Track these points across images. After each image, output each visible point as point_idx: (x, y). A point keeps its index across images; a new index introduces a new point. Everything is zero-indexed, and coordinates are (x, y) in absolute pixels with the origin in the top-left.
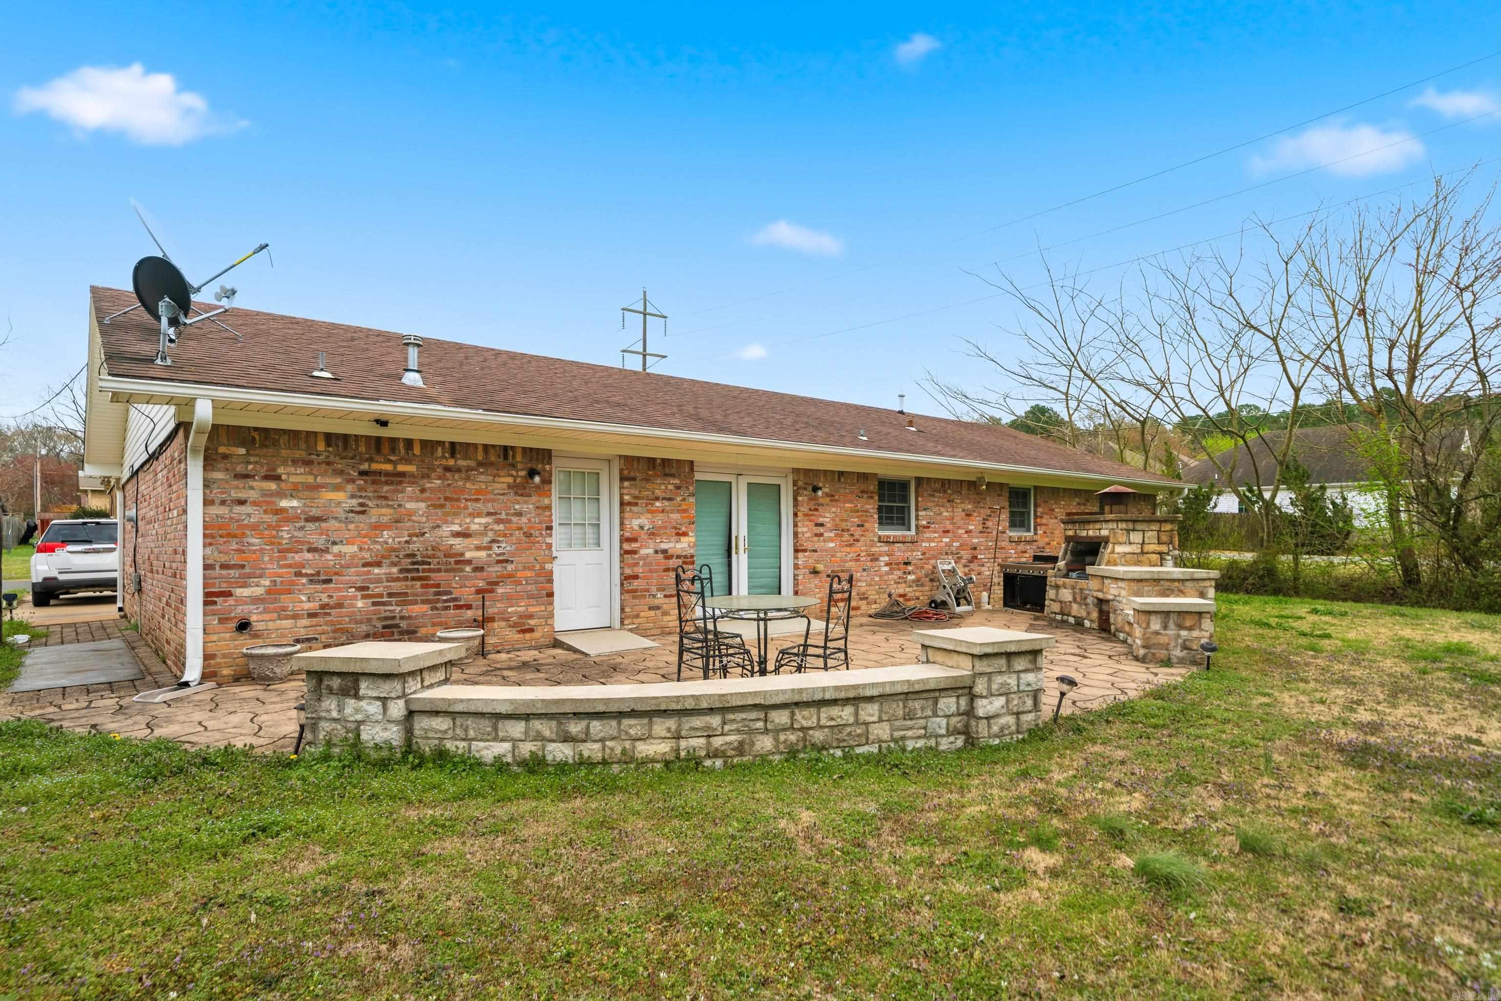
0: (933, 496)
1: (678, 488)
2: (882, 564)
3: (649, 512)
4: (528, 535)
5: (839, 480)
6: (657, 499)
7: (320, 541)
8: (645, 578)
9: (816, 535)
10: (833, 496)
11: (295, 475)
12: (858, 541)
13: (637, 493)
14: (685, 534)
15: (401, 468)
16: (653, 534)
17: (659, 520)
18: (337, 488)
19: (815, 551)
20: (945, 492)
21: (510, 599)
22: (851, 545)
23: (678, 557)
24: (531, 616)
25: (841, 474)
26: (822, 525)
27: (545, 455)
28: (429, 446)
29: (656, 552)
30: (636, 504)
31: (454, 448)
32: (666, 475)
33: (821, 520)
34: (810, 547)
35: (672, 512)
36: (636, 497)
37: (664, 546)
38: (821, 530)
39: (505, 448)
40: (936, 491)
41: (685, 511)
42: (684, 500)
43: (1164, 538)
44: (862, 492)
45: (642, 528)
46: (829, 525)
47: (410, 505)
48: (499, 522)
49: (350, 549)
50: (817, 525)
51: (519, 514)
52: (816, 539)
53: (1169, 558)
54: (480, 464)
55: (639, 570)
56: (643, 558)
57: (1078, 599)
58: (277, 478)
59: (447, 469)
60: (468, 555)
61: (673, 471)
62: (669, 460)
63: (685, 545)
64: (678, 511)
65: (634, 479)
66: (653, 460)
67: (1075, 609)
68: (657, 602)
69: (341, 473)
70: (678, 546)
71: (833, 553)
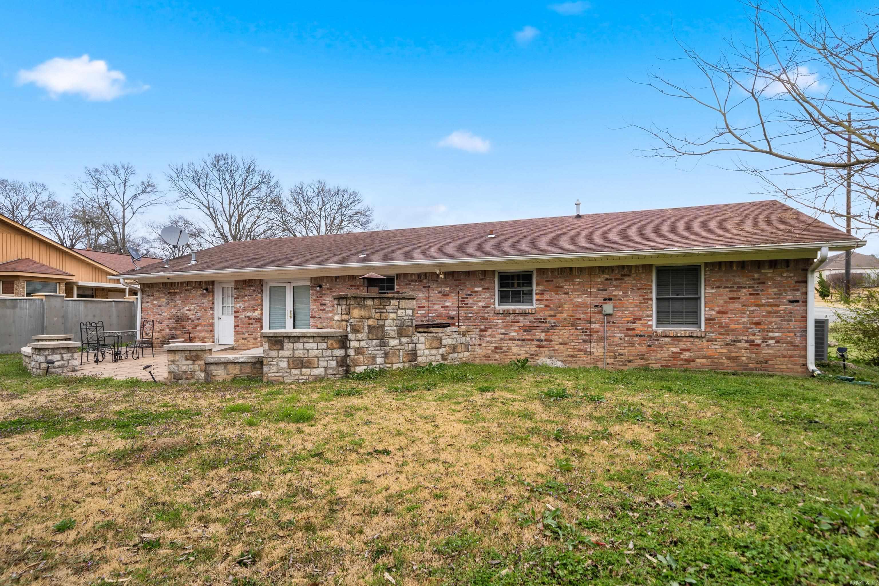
0: (410, 284)
1: (254, 291)
3: (243, 301)
4: (206, 310)
5: (336, 281)
6: (246, 296)
7: (160, 312)
9: (321, 310)
10: (331, 289)
11: (156, 294)
13: (239, 294)
14: (257, 310)
15: (176, 291)
16: (244, 310)
17: (247, 304)
18: (164, 297)
19: (320, 318)
20: (421, 281)
21: (200, 331)
23: (254, 319)
24: (205, 338)
25: (337, 277)
26: (325, 304)
27: (213, 283)
28: (182, 283)
29: (245, 317)
30: (239, 298)
31: (188, 283)
32: (250, 286)
33: (324, 302)
34: (317, 316)
35: (251, 301)
37: (248, 314)
38: (324, 307)
39: (200, 282)
40: (412, 281)
41: (257, 300)
42: (257, 295)
44: (351, 286)
45: (240, 307)
47: (178, 302)
48: (198, 306)
49: (165, 314)
50: (321, 304)
51: (203, 303)
52: (320, 312)
54: (194, 288)
55: (239, 324)
56: (241, 319)
58: (153, 296)
59: (186, 290)
60: (190, 317)
61: (252, 284)
62: (251, 280)
63: (257, 314)
64: (254, 300)
65: (238, 289)
66: (246, 280)
68: (245, 337)
69: (164, 293)
70: (254, 314)
71: (331, 319)
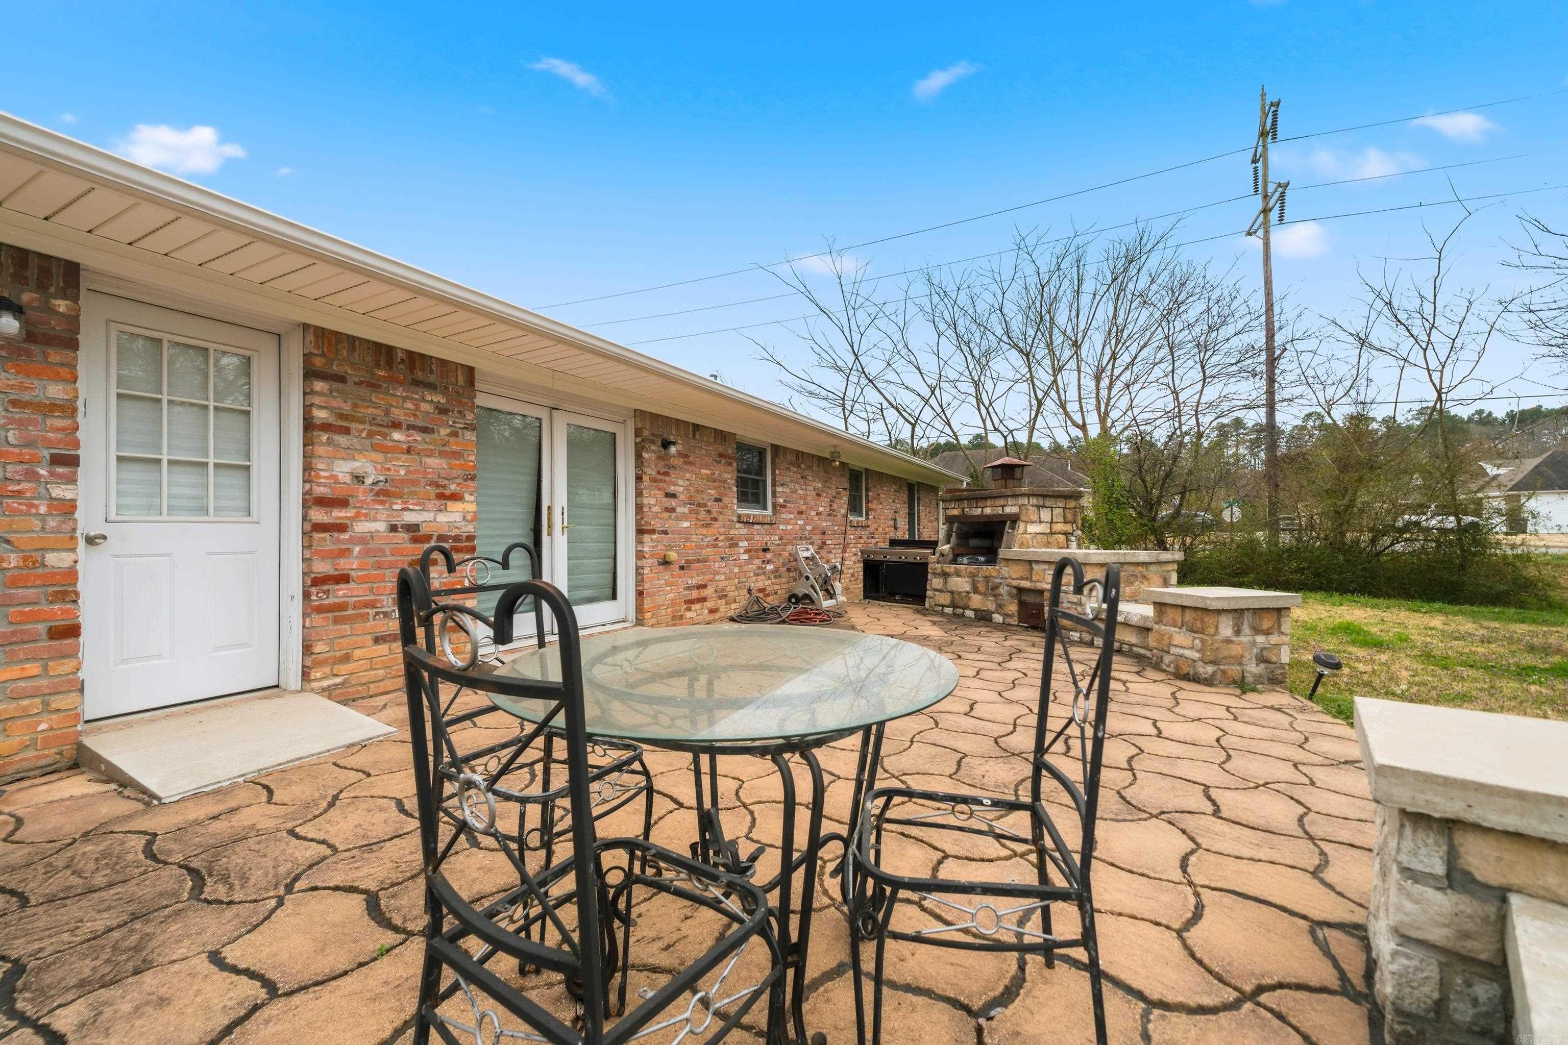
0: (789, 470)
1: (443, 411)
2: (742, 551)
3: (375, 448)
5: (694, 436)
6: (396, 425)
8: (363, 580)
9: (667, 510)
10: (686, 456)
12: (715, 519)
13: (347, 408)
14: (456, 497)
16: (386, 493)
17: (400, 467)
19: (665, 532)
20: (799, 466)
22: (708, 526)
23: (442, 538)
25: (697, 427)
26: (673, 496)
27: (54, 273)
29: (393, 528)
30: (346, 431)
32: (416, 383)
33: (672, 489)
34: (658, 527)
35: (429, 453)
36: (342, 416)
37: (410, 518)
38: (673, 502)
40: (791, 464)
41: (456, 455)
42: (455, 434)
43: (1069, 516)
44: (720, 455)
45: (359, 479)
46: (682, 497)
50: (667, 495)
52: (666, 515)
53: (1073, 538)
55: (351, 564)
56: (362, 540)
57: (981, 588)
61: (432, 378)
62: (423, 356)
63: (456, 517)
64: (442, 454)
65: (342, 379)
66: (390, 350)
67: (976, 601)
70: (442, 518)
71: (686, 535)
